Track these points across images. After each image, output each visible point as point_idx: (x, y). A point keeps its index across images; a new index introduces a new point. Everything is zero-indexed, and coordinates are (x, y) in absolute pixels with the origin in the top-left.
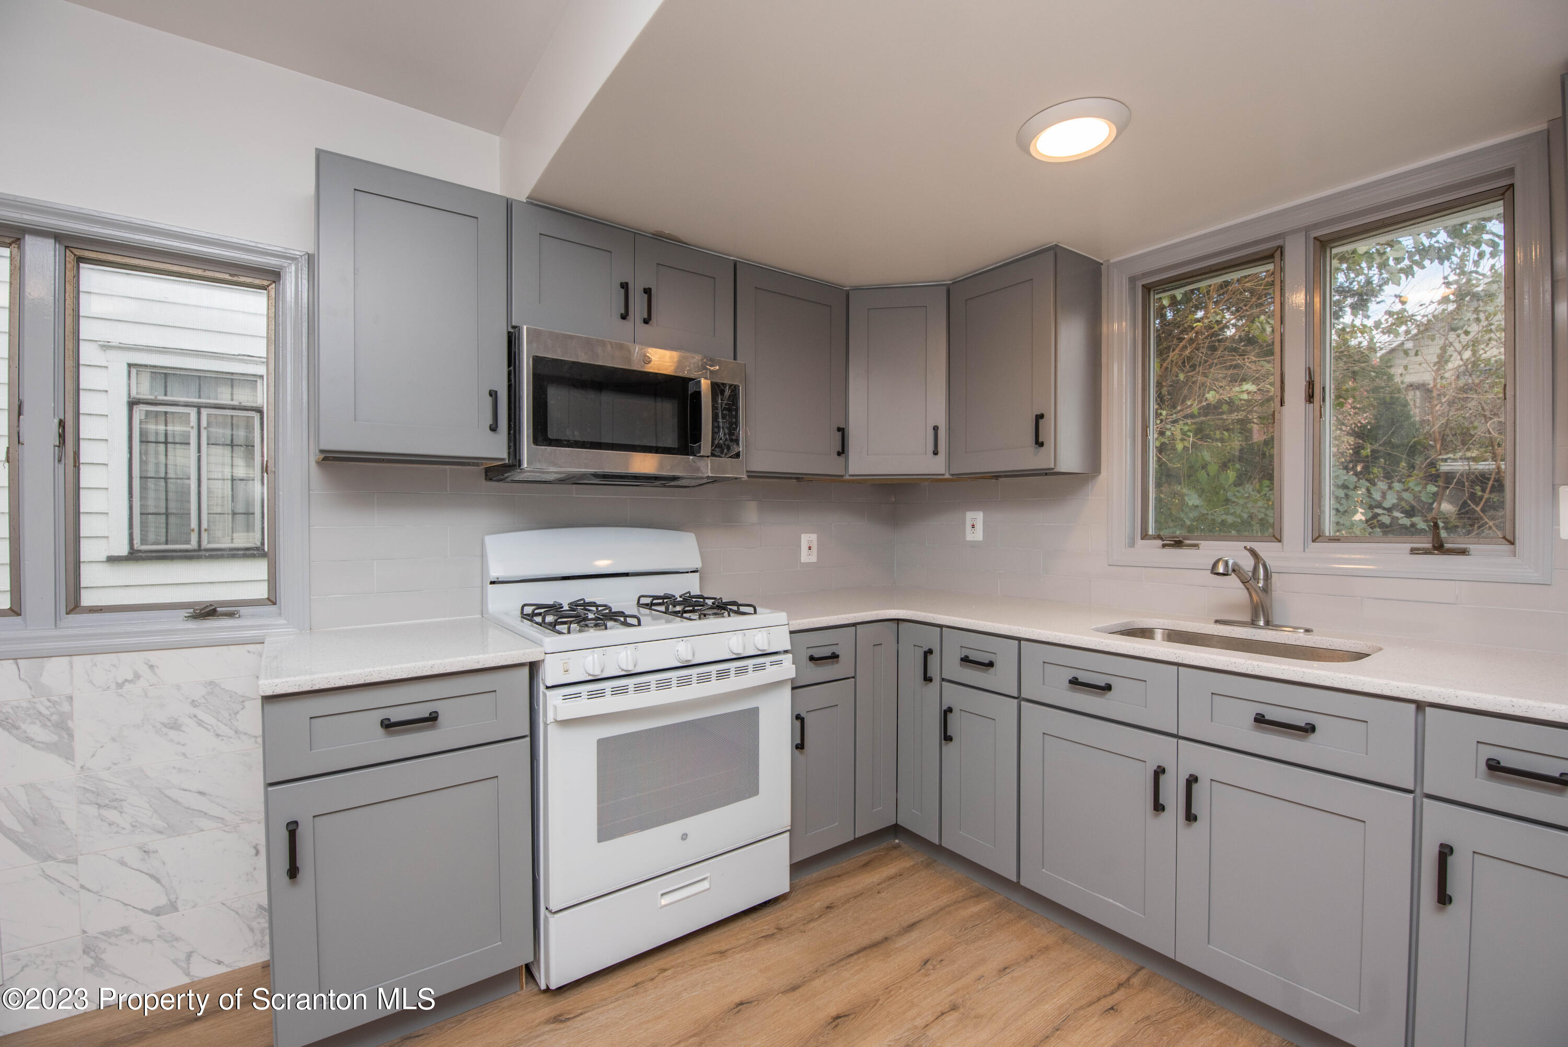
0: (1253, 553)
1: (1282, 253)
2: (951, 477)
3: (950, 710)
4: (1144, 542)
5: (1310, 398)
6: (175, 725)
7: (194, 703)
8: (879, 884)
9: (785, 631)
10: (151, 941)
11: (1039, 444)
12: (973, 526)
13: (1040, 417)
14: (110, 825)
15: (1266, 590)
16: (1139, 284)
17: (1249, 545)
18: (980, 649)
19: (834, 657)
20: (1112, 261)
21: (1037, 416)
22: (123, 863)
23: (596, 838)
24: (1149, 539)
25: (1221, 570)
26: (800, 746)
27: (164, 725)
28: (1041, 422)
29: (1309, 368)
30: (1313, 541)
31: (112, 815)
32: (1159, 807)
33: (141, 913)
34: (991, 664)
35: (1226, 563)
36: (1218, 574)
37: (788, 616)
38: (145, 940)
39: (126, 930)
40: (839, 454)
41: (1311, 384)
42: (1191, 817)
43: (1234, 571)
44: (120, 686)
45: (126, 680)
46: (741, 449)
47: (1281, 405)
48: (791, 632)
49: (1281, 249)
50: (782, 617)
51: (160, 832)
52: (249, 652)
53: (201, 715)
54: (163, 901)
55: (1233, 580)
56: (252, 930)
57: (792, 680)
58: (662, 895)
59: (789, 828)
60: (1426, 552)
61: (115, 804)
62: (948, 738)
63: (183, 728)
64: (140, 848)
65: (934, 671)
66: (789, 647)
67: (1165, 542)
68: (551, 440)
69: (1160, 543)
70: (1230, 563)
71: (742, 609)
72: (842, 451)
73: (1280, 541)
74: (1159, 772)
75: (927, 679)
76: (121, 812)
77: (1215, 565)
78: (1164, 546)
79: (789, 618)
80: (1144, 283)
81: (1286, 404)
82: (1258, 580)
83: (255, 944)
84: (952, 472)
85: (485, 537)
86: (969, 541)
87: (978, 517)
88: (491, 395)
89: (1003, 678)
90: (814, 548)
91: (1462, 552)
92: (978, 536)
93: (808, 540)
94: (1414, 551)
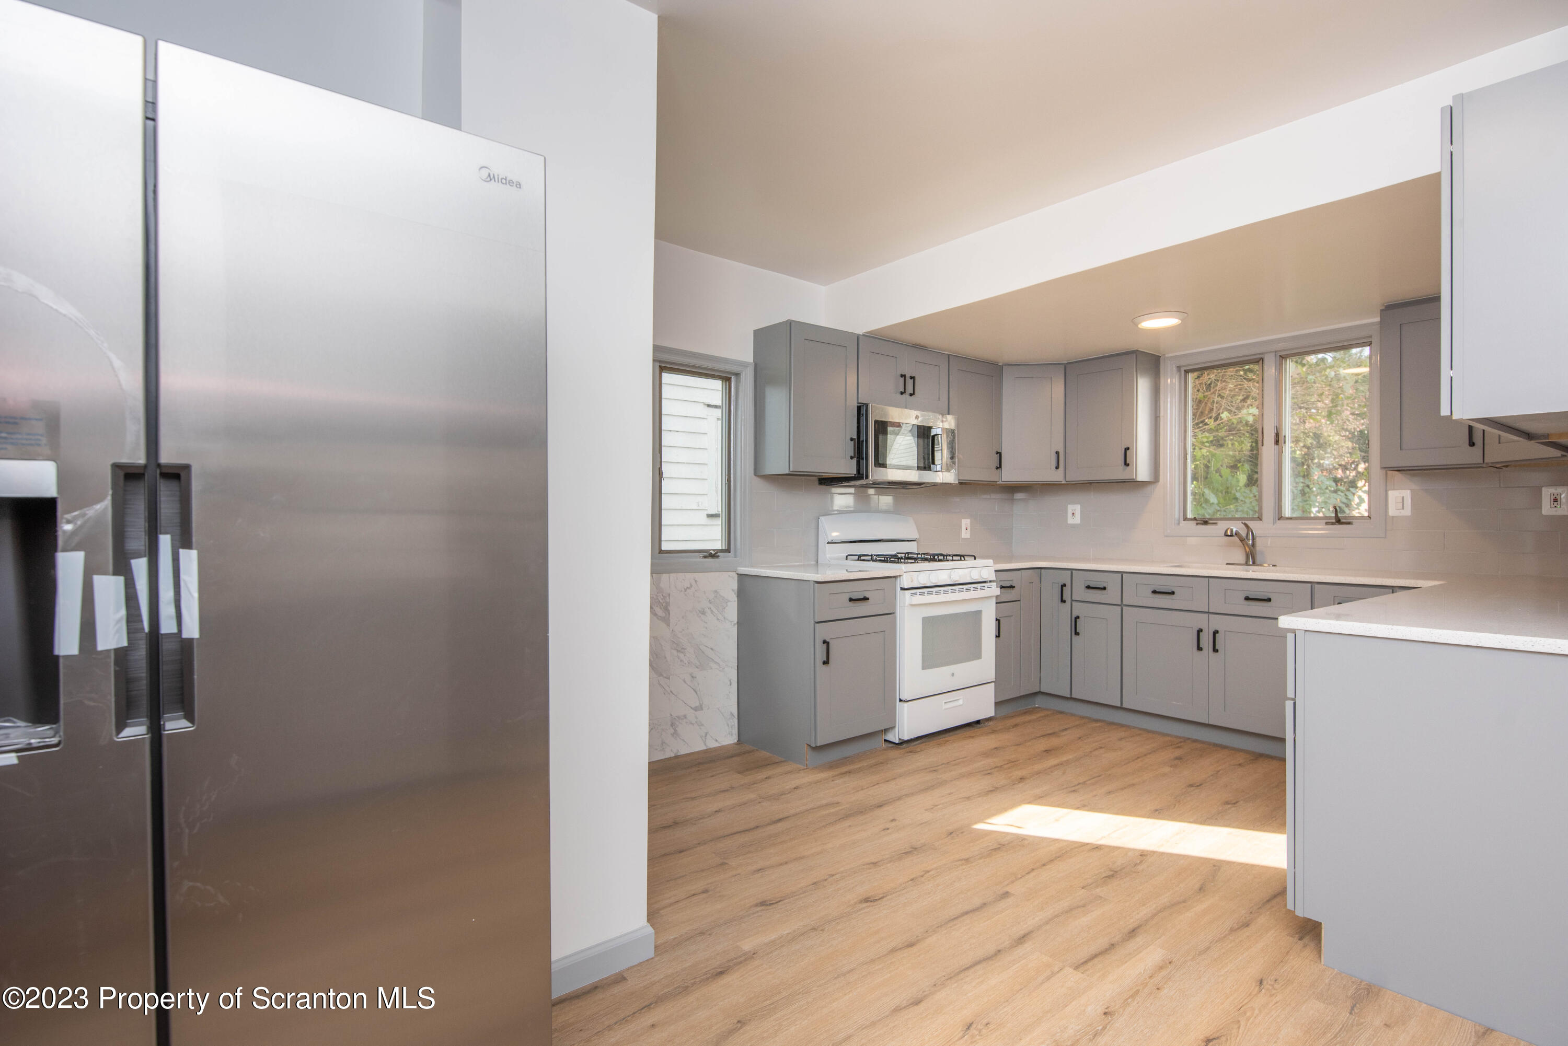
0: (1246, 525)
1: (1263, 361)
2: (1066, 483)
3: (1077, 618)
4: (1185, 522)
5: (1277, 442)
6: (703, 613)
7: (710, 602)
9: (993, 569)
10: (693, 724)
11: (1126, 464)
12: (1073, 514)
13: (1127, 449)
14: (681, 661)
15: (1253, 545)
16: (1182, 370)
17: (1243, 522)
18: (1096, 580)
19: (1012, 587)
20: (1167, 356)
21: (1125, 449)
22: (684, 681)
23: (921, 668)
24: (1188, 520)
25: (1229, 534)
26: (998, 636)
27: (700, 611)
28: (1128, 452)
29: (1276, 427)
30: (1279, 520)
31: (681, 655)
32: (1199, 648)
33: (690, 708)
34: (1104, 588)
35: (1232, 530)
36: (1228, 536)
38: (691, 723)
39: (685, 717)
40: (997, 468)
41: (1277, 435)
42: (1215, 650)
43: (1236, 534)
44: (685, 590)
45: (687, 588)
47: (1262, 445)
48: (996, 571)
49: (1262, 359)
50: (990, 562)
51: (697, 667)
52: (729, 576)
53: (713, 608)
54: (697, 704)
55: (1236, 539)
56: (728, 725)
57: (997, 597)
58: (945, 703)
59: (994, 680)
60: (1333, 524)
61: (683, 650)
62: (1077, 634)
63: (706, 614)
64: (691, 675)
65: (1067, 596)
66: (995, 579)
67: (1198, 522)
68: (880, 464)
69: (1195, 522)
70: (1234, 530)
72: (999, 467)
73: (1261, 520)
74: (1200, 631)
75: (1063, 601)
76: (685, 655)
77: (1226, 531)
78: (1197, 524)
79: (994, 563)
80: (1185, 369)
81: (1264, 445)
82: (1249, 540)
83: (729, 733)
84: (1067, 480)
85: (820, 518)
86: (1070, 524)
87: (1077, 508)
88: (852, 439)
89: (1112, 595)
90: (969, 529)
91: (1349, 523)
92: (1077, 520)
93: (966, 523)
94: (1327, 523)
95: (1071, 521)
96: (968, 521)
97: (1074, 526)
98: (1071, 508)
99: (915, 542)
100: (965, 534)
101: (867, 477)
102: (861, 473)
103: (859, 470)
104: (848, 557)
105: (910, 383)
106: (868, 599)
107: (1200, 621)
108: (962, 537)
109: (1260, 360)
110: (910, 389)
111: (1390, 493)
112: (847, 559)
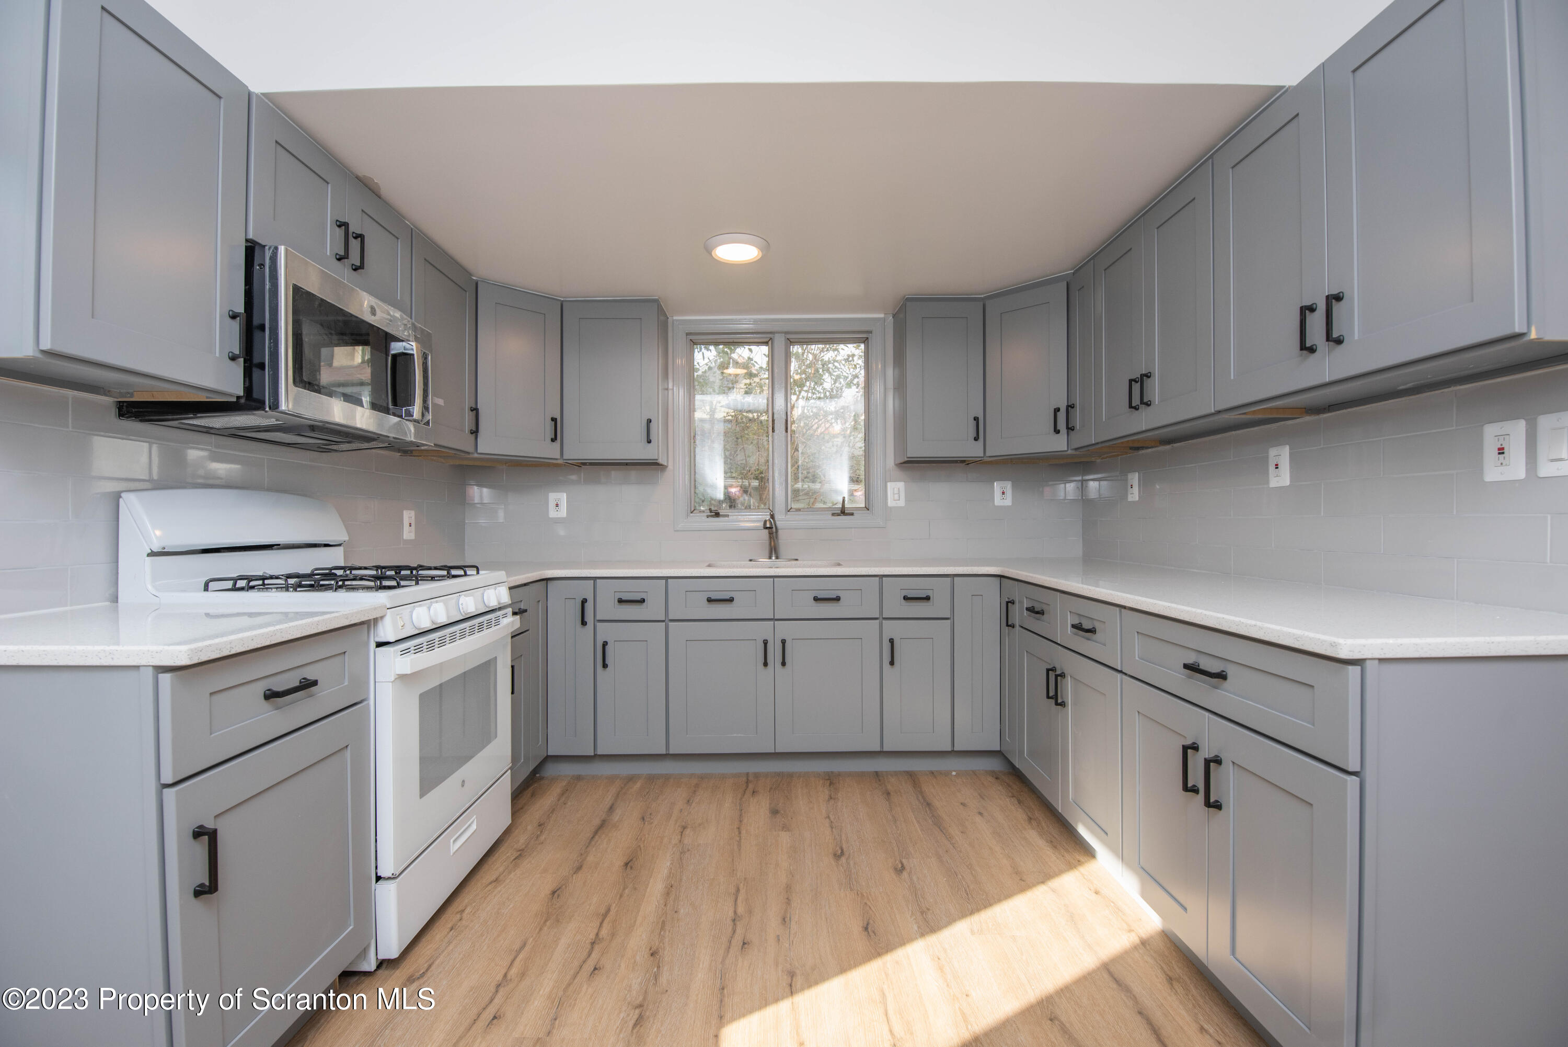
1: (772, 343)
3: (607, 643)
4: (694, 514)
5: (786, 429)
8: (558, 800)
9: (505, 588)
11: (648, 441)
12: (557, 505)
16: (689, 338)
19: (527, 611)
20: (674, 318)
21: (648, 420)
23: (419, 795)
24: (697, 513)
25: (768, 526)
26: (513, 693)
28: (650, 425)
29: (786, 413)
30: (788, 511)
32: (767, 664)
34: (642, 601)
36: (767, 528)
37: (507, 574)
40: (474, 433)
41: (787, 422)
42: (785, 664)
43: (771, 526)
46: (431, 418)
48: (510, 588)
49: (772, 340)
50: (501, 575)
57: (513, 633)
58: (455, 841)
59: (511, 764)
60: (838, 515)
62: (606, 665)
65: (589, 616)
66: (508, 603)
67: (709, 514)
68: (307, 384)
69: (704, 514)
71: (454, 572)
74: (766, 642)
75: (583, 623)
78: (708, 516)
81: (776, 431)
84: (565, 457)
85: (123, 495)
86: (552, 519)
87: (563, 497)
88: (234, 316)
89: (654, 608)
90: (413, 525)
91: (852, 514)
92: (563, 512)
93: (408, 516)
94: (833, 514)
95: (553, 513)
96: (412, 513)
97: (557, 521)
98: (553, 497)
99: (341, 549)
100: (408, 534)
101: (275, 406)
102: (255, 395)
103: (248, 390)
104: (211, 584)
105: (355, 244)
106: (315, 683)
107: (764, 630)
108: (405, 537)
109: (769, 340)
110: (355, 259)
111: (889, 484)
112: (206, 588)
